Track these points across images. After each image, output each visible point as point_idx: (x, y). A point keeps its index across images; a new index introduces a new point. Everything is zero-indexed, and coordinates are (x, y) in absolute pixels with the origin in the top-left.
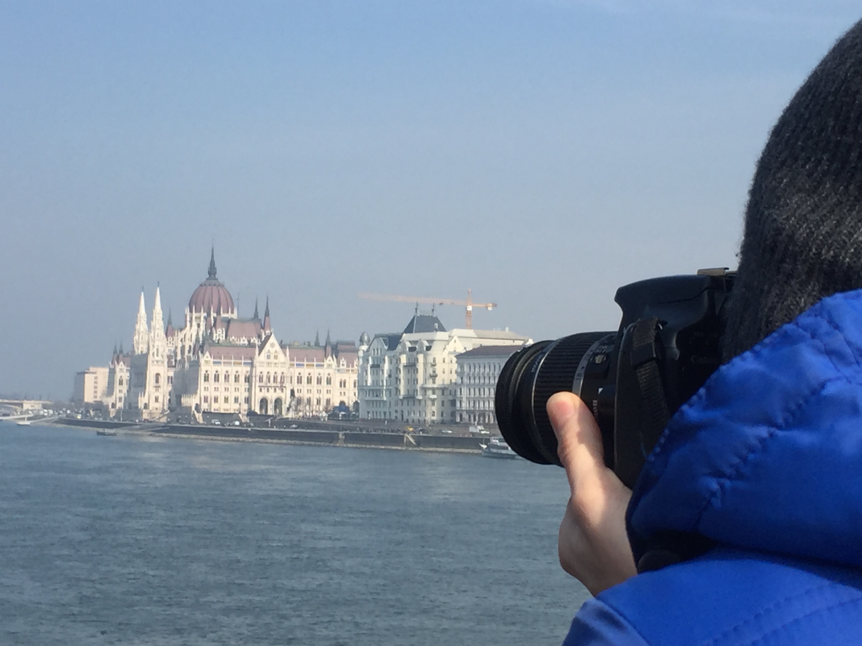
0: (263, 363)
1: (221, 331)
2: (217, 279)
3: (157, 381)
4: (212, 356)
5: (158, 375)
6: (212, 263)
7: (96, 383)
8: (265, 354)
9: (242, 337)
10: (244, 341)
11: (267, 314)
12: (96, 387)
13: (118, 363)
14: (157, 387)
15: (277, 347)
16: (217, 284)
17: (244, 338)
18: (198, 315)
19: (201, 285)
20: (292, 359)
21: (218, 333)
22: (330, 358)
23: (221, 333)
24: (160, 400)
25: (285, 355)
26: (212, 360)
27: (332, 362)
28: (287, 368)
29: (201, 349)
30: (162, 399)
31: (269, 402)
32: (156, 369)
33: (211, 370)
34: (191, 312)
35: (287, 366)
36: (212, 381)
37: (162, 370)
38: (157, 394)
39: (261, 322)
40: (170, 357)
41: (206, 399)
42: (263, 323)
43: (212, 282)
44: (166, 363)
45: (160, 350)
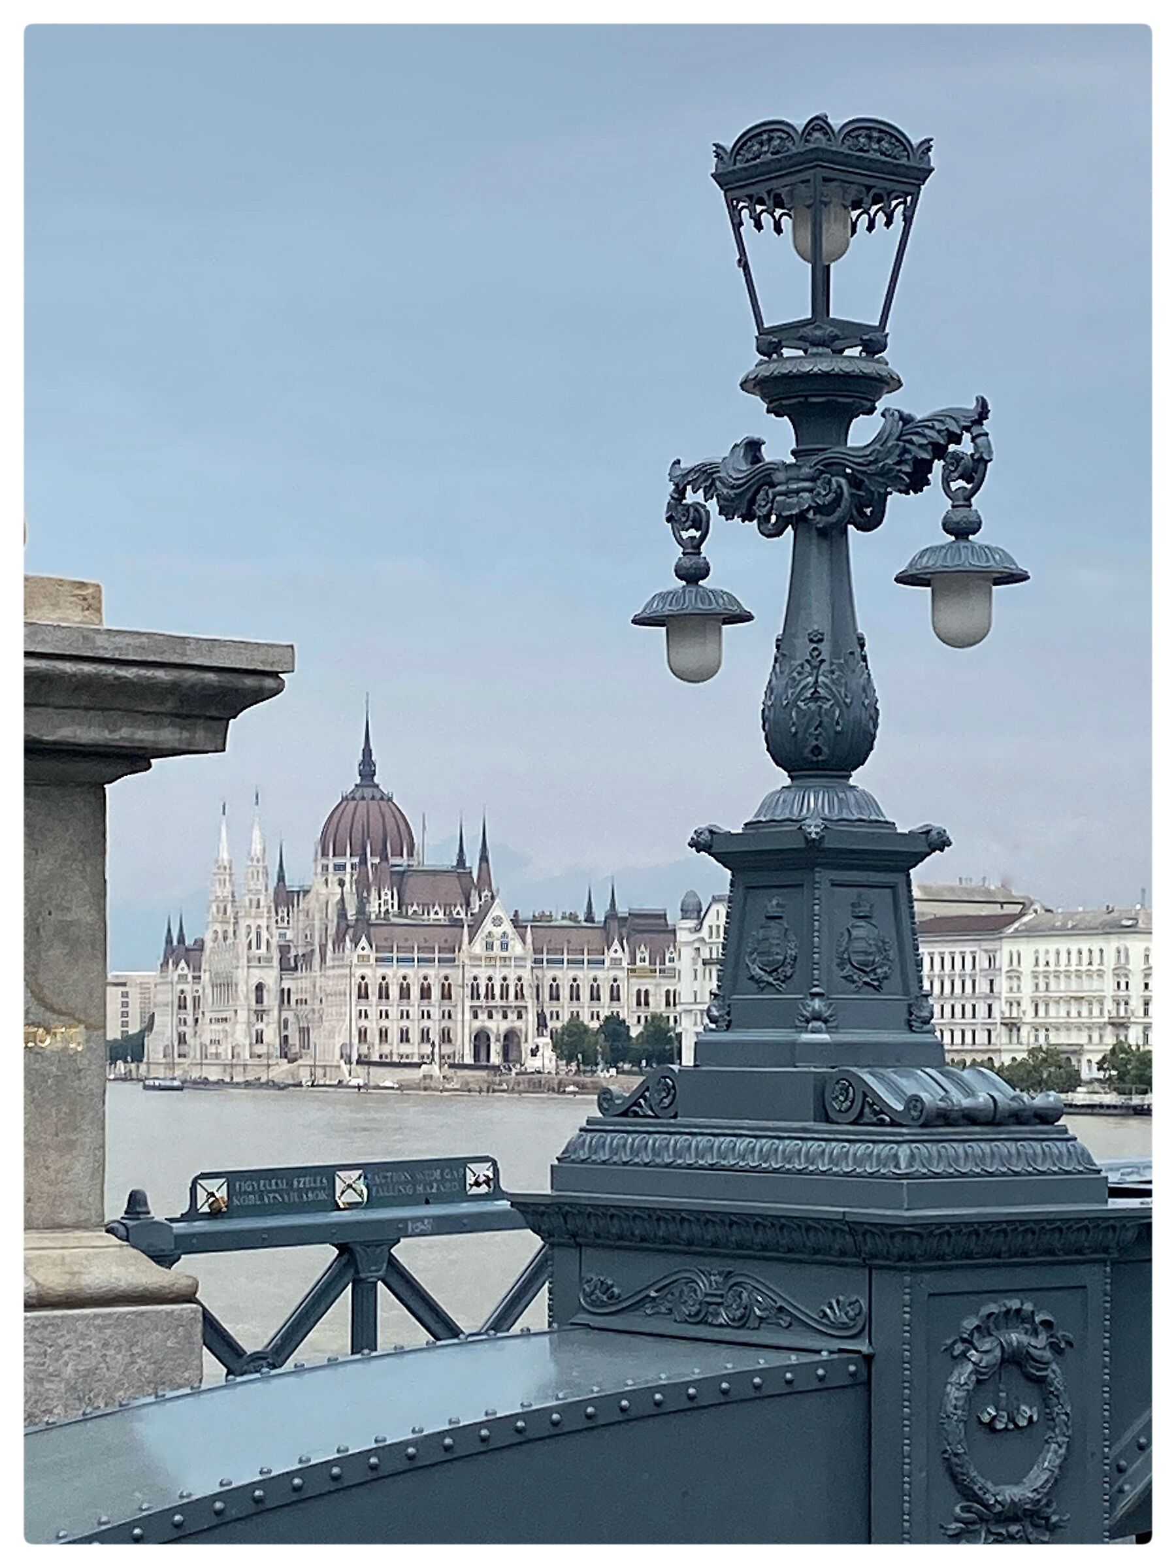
0: (480, 959)
1: (390, 894)
2: (377, 786)
3: (259, 1000)
4: (374, 947)
5: (260, 987)
6: (367, 752)
7: (125, 1004)
8: (483, 939)
9: (434, 906)
10: (437, 913)
11: (484, 858)
12: (125, 1014)
13: (176, 964)
14: (260, 1015)
15: (507, 927)
16: (378, 796)
17: (437, 908)
18: (339, 860)
19: (345, 799)
20: (535, 951)
21: (383, 897)
22: (616, 945)
23: (389, 897)
24: (266, 1038)
25: (524, 942)
26: (373, 956)
27: (620, 954)
28: (529, 968)
29: (351, 931)
30: (271, 1036)
31: (492, 1039)
32: (257, 975)
33: (373, 975)
34: (324, 854)
35: (529, 964)
36: (373, 997)
37: (270, 977)
38: (260, 1026)
39: (471, 872)
40: (284, 949)
41: (363, 1034)
42: (475, 875)
43: (368, 792)
44: (276, 963)
45: (265, 935)
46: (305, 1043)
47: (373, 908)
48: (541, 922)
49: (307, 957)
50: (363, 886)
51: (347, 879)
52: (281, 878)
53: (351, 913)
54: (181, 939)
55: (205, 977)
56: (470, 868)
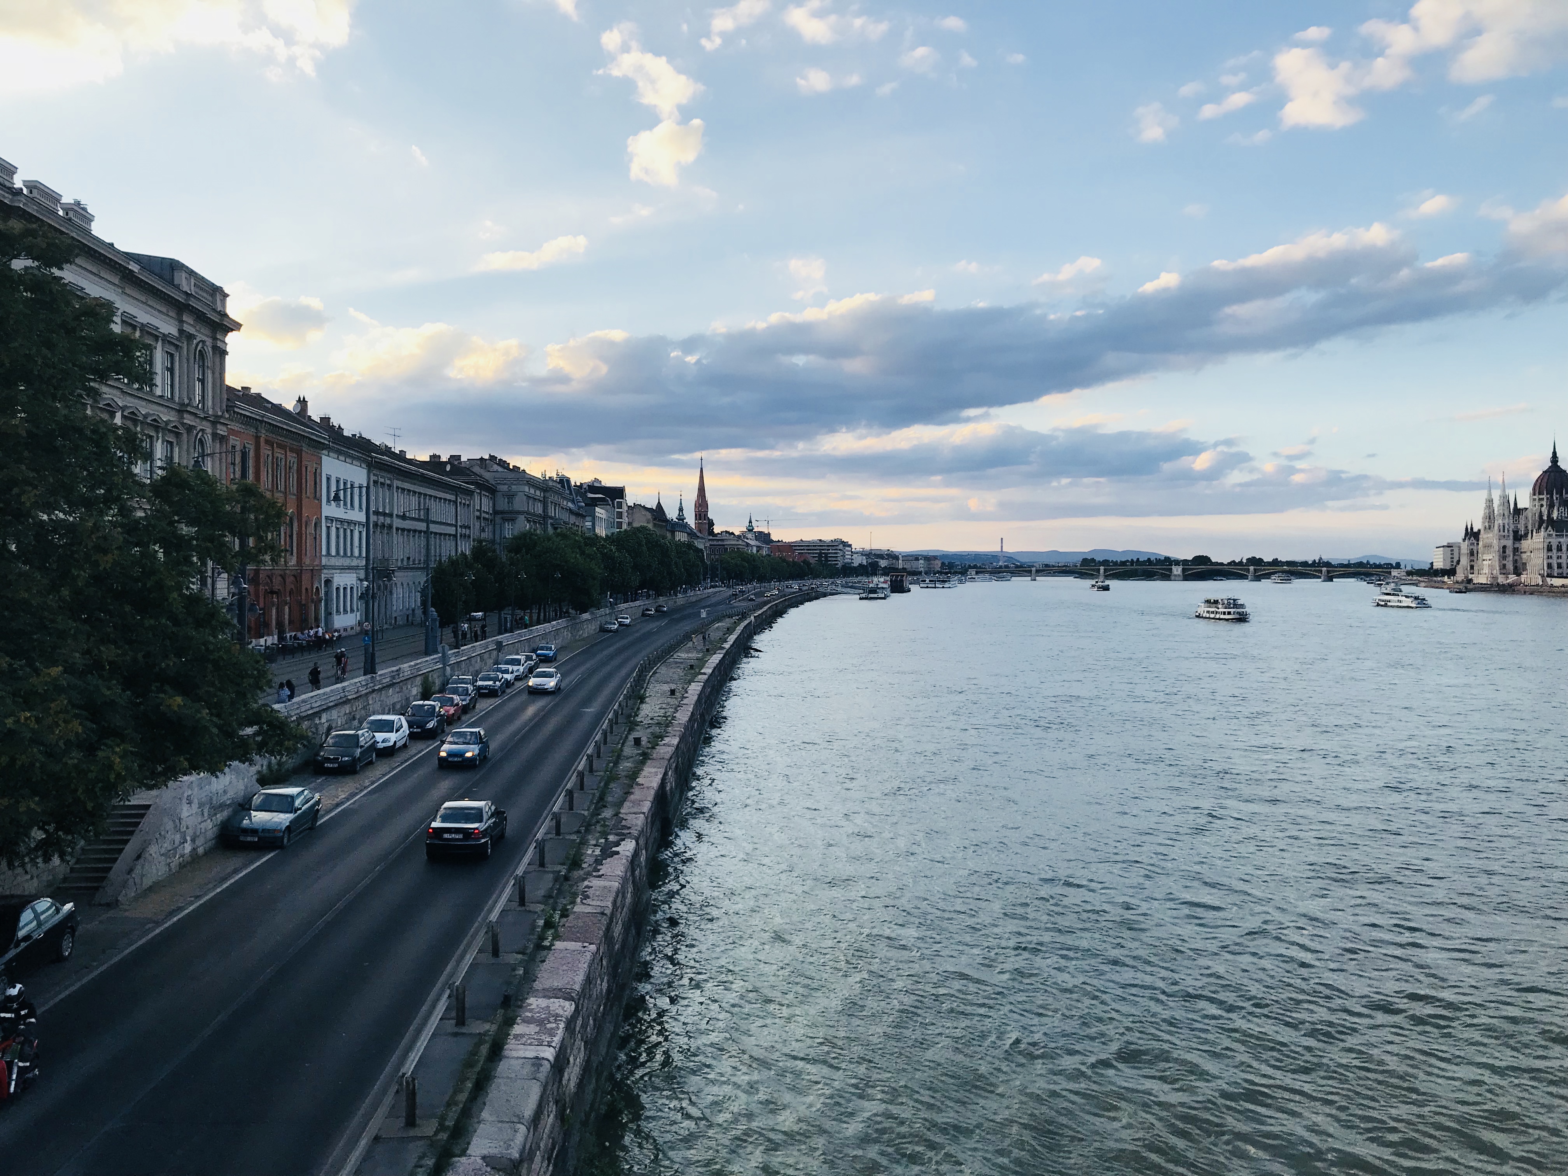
2: (1560, 466)
3: (1504, 552)
5: (1504, 547)
6: (1554, 453)
7: (1452, 554)
12: (1452, 558)
13: (1469, 539)
14: (1504, 558)
16: (1560, 470)
18: (1541, 497)
19: (1545, 472)
21: (1561, 510)
24: (1507, 567)
26: (1554, 534)
29: (1544, 525)
30: (1510, 566)
32: (1504, 542)
33: (1554, 542)
34: (1534, 495)
36: (1555, 551)
37: (1509, 543)
38: (1504, 562)
40: (1516, 532)
41: (1550, 566)
43: (1555, 469)
44: (1511, 537)
45: (1507, 527)
46: (1525, 569)
47: (1555, 515)
49: (1526, 535)
50: (1551, 506)
51: (1544, 503)
52: (1516, 504)
53: (1545, 518)
54: (1472, 528)
55: (1481, 543)
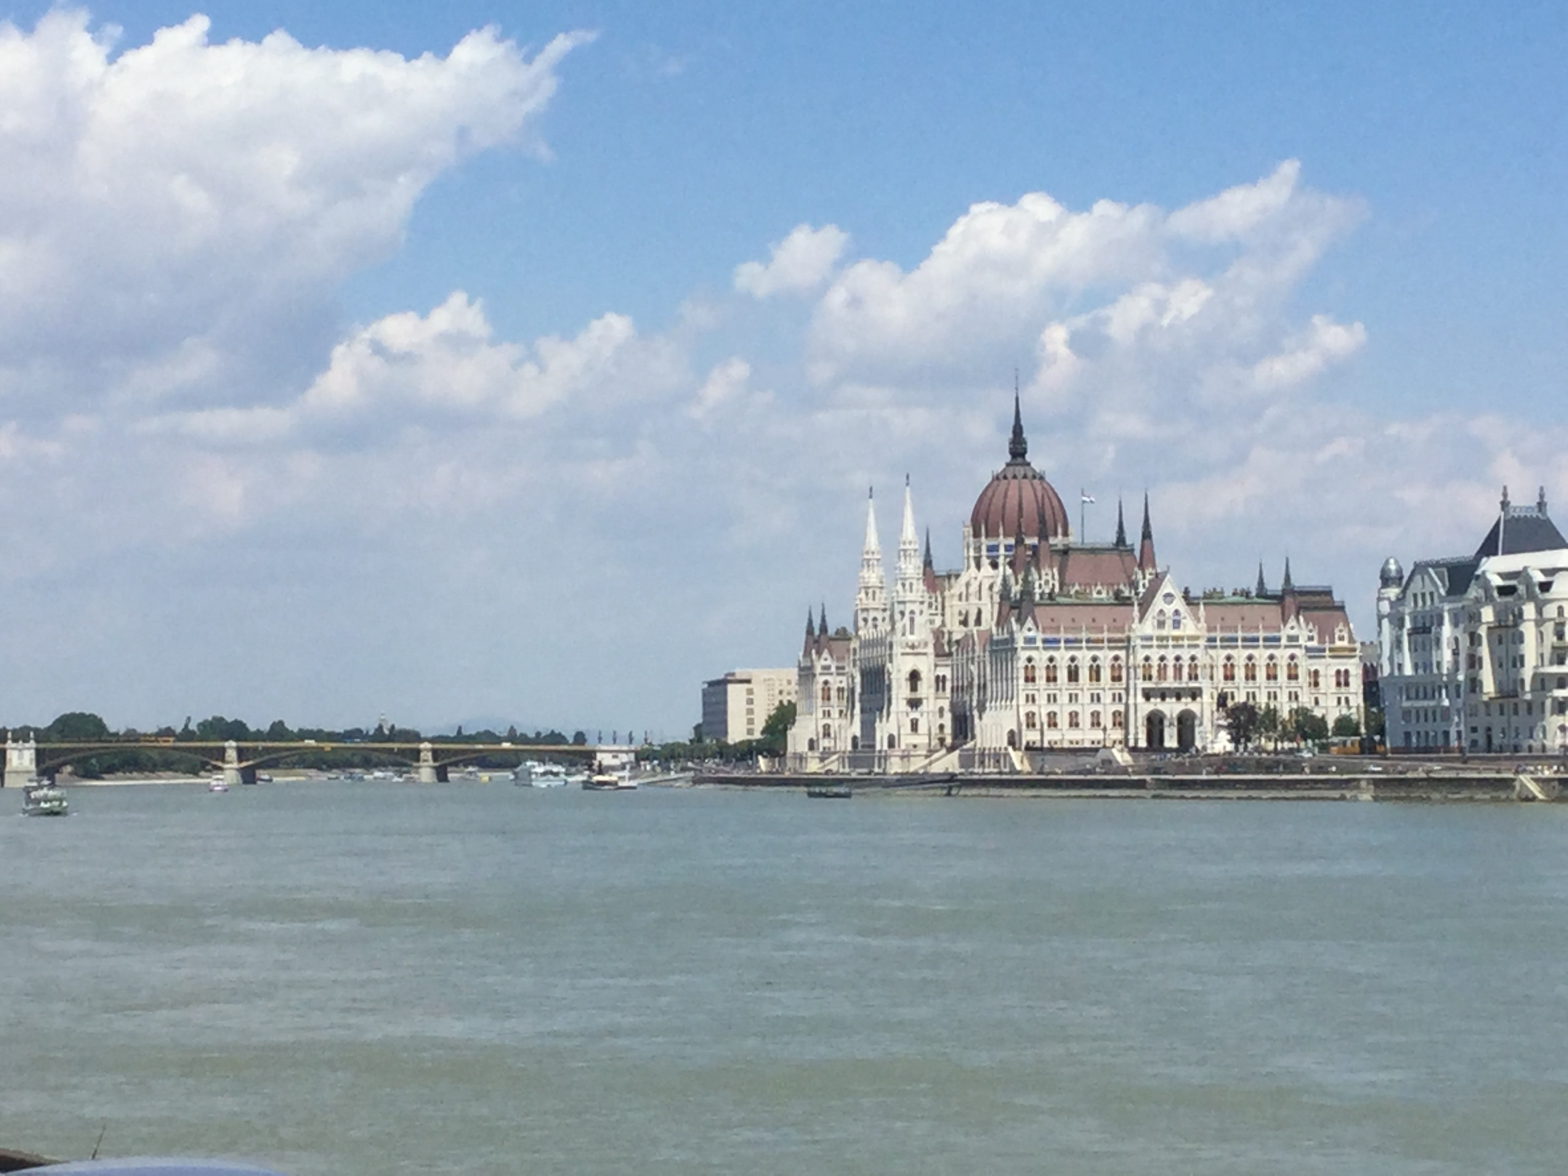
0: (1150, 638)
1: (1050, 573)
2: (1029, 464)
4: (1040, 628)
5: (914, 677)
6: (1018, 430)
7: (750, 701)
8: (1154, 618)
9: (1096, 585)
10: (1099, 593)
11: (1147, 535)
12: (750, 712)
13: (819, 653)
15: (1179, 604)
16: (1030, 474)
17: (1099, 588)
18: (992, 542)
19: (997, 478)
20: (1210, 629)
21: (1044, 578)
22: (1292, 622)
23: (1049, 578)
24: (922, 727)
25: (1198, 620)
26: (1040, 636)
27: (1296, 631)
28: (1202, 647)
30: (926, 725)
31: (1166, 723)
32: (911, 663)
33: (1041, 657)
34: (977, 534)
35: (1202, 642)
36: (1041, 682)
37: (925, 664)
38: (915, 715)
39: (1132, 550)
41: (1031, 719)
42: (1137, 553)
43: (1020, 471)
45: (918, 620)
48: (1212, 598)
51: (1001, 561)
52: (928, 562)
54: (824, 629)
56: (1133, 545)
